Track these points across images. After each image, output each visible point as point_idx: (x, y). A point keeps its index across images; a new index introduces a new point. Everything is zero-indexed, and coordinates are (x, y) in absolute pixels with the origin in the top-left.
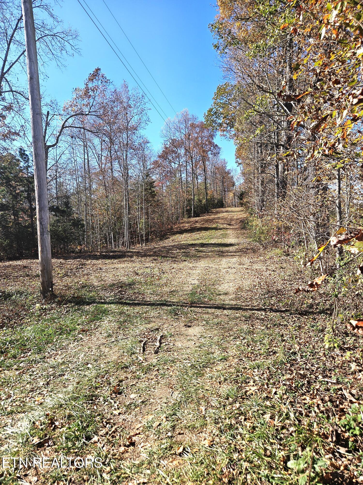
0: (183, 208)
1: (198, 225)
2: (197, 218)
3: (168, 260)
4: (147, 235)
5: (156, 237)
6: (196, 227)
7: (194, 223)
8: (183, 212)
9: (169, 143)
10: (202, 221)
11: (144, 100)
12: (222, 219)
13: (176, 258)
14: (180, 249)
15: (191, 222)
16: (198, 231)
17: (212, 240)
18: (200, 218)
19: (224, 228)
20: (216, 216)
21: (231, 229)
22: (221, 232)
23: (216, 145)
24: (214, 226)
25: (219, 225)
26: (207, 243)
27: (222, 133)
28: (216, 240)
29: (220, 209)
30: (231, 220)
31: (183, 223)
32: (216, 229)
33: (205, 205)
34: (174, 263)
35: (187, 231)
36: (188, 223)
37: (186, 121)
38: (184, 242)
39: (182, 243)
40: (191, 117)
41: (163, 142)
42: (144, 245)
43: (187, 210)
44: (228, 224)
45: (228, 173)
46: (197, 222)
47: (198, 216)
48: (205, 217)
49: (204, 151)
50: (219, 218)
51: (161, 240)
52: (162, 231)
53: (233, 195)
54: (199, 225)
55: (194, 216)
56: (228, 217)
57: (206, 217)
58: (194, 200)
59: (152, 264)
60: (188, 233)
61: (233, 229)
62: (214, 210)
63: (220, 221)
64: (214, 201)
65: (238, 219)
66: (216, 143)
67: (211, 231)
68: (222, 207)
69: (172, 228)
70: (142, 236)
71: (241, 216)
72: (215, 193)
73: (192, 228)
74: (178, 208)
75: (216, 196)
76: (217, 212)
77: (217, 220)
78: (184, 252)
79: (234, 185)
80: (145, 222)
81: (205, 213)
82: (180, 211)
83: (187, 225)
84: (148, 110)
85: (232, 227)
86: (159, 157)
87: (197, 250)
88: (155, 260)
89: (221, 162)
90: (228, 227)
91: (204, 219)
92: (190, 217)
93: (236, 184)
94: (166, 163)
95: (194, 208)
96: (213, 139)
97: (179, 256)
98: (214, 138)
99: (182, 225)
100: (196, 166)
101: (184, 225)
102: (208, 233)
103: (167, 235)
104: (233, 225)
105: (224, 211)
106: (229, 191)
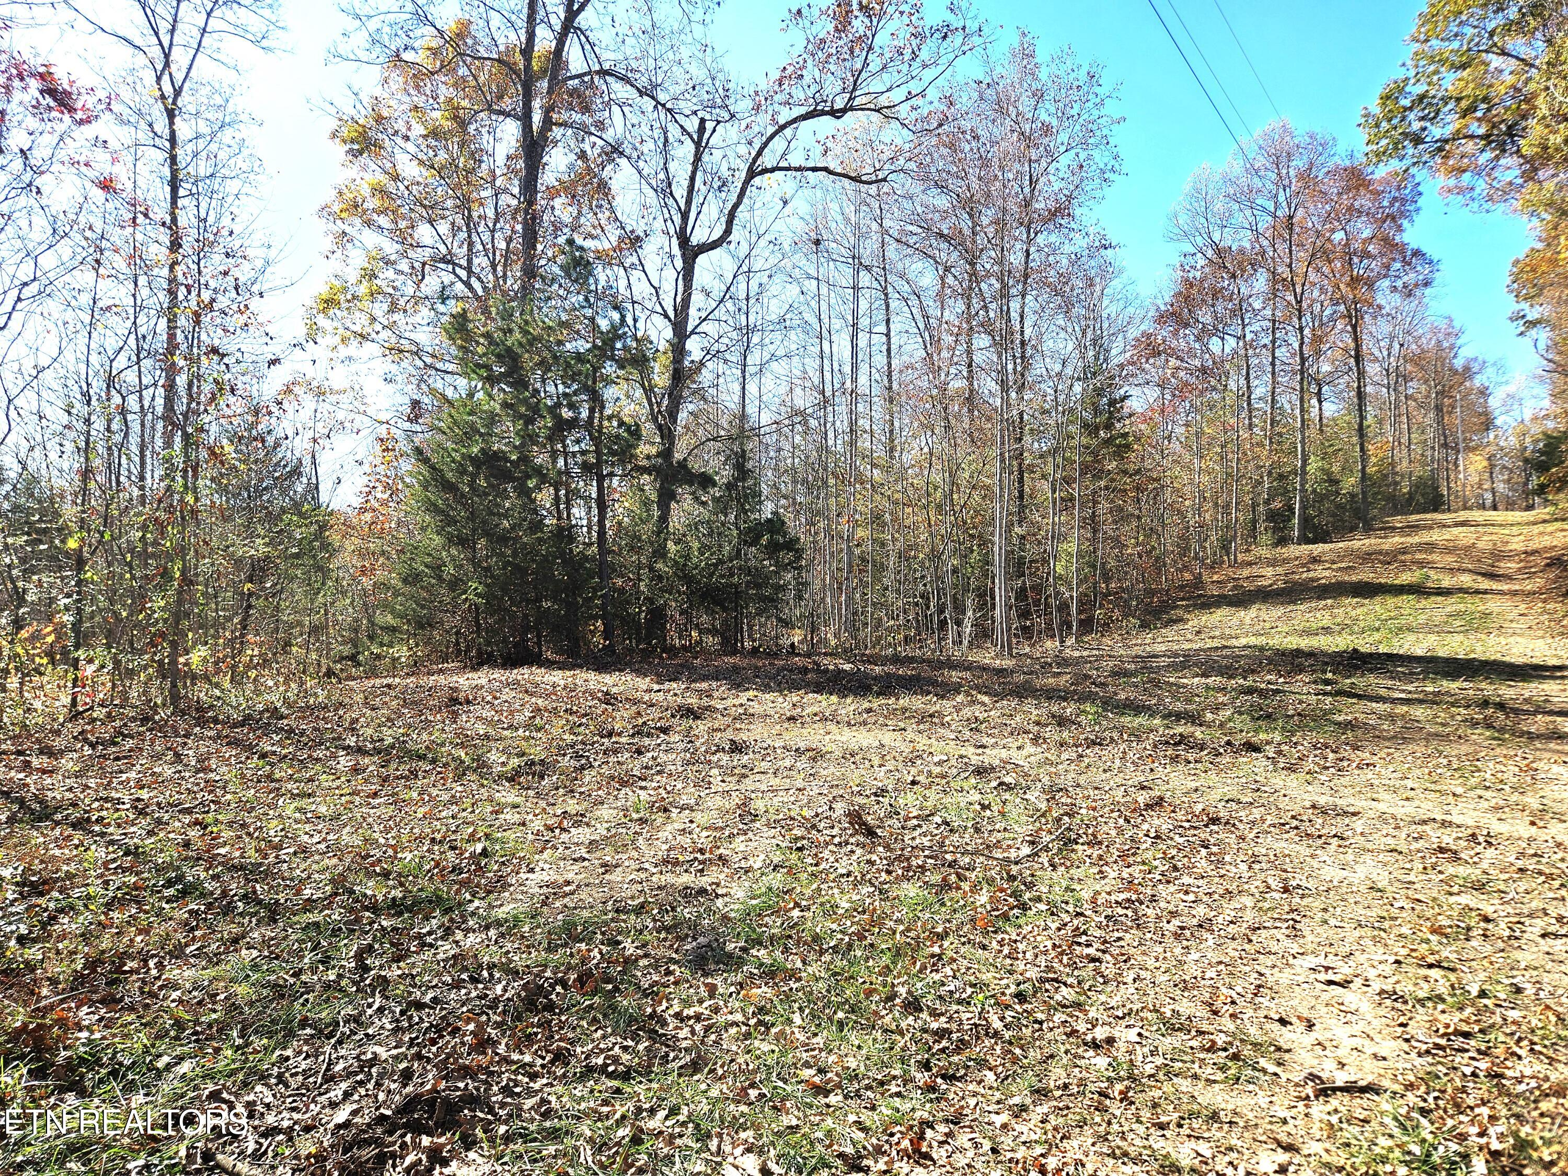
0: (1254, 506)
1: (1323, 574)
2: (1318, 549)
3: (1137, 735)
4: (1085, 604)
5: (1126, 616)
6: (1312, 580)
7: (1303, 565)
8: (1254, 522)
9: (1201, 262)
10: (1341, 559)
11: (1097, 89)
12: (1448, 550)
13: (1194, 719)
14: (1228, 672)
15: (1285, 561)
16: (1319, 598)
17: (1412, 637)
18: (1332, 546)
19: (1462, 590)
20: (1415, 540)
21: (1502, 593)
22: (1452, 604)
23: (1417, 253)
24: (1406, 578)
25: (1432, 573)
26: (1383, 649)
27: (1452, 182)
28: (1432, 638)
29: (1428, 516)
30: (1498, 555)
31: (1250, 564)
32: (1417, 590)
33: (1353, 496)
34: (1175, 759)
35: (1265, 596)
36: (1273, 563)
37: (1279, 159)
38: (1253, 641)
39: (1243, 641)
40: (1304, 140)
41: (1176, 260)
42: (1070, 641)
43: (1272, 516)
44: (1484, 575)
45: (1467, 372)
46: (1315, 560)
47: (1322, 537)
48: (1356, 544)
49: (1355, 281)
50: (1431, 547)
51: (1145, 626)
52: (1151, 593)
53: (1485, 463)
54: (1327, 573)
55: (1304, 540)
56: (1480, 545)
57: (1361, 543)
58: (1304, 472)
59: (1030, 749)
60: (1274, 604)
61: (1514, 593)
62: (1398, 521)
63: (1435, 557)
64: (1396, 483)
65: (1534, 552)
66: (1414, 245)
67: (1391, 601)
68: (1435, 510)
69: (1198, 583)
70: (1064, 607)
71: (1547, 541)
72: (1401, 454)
73: (1295, 583)
74: (1228, 505)
75: (1403, 466)
76: (1414, 528)
77: (1419, 556)
78: (1250, 691)
79: (1487, 424)
80: (1080, 555)
81: (1353, 529)
82: (1239, 516)
83: (1269, 572)
84: (1115, 127)
85: (1505, 587)
86: (1161, 318)
87: (1327, 682)
88: (1062, 722)
89: (1435, 330)
90: (1485, 584)
91: (1351, 553)
92: (1282, 541)
93: (1498, 422)
94: (1186, 340)
95: (1304, 508)
96: (1400, 229)
97: (1216, 709)
98: (1405, 223)
99: (1246, 572)
100: (1318, 340)
101: (1255, 570)
102: (1377, 607)
103: (1176, 607)
104: (1508, 578)
105: (1449, 522)
106: (1468, 449)
